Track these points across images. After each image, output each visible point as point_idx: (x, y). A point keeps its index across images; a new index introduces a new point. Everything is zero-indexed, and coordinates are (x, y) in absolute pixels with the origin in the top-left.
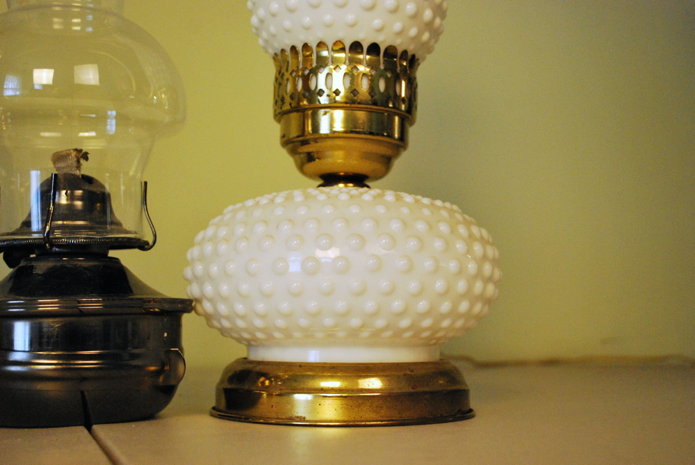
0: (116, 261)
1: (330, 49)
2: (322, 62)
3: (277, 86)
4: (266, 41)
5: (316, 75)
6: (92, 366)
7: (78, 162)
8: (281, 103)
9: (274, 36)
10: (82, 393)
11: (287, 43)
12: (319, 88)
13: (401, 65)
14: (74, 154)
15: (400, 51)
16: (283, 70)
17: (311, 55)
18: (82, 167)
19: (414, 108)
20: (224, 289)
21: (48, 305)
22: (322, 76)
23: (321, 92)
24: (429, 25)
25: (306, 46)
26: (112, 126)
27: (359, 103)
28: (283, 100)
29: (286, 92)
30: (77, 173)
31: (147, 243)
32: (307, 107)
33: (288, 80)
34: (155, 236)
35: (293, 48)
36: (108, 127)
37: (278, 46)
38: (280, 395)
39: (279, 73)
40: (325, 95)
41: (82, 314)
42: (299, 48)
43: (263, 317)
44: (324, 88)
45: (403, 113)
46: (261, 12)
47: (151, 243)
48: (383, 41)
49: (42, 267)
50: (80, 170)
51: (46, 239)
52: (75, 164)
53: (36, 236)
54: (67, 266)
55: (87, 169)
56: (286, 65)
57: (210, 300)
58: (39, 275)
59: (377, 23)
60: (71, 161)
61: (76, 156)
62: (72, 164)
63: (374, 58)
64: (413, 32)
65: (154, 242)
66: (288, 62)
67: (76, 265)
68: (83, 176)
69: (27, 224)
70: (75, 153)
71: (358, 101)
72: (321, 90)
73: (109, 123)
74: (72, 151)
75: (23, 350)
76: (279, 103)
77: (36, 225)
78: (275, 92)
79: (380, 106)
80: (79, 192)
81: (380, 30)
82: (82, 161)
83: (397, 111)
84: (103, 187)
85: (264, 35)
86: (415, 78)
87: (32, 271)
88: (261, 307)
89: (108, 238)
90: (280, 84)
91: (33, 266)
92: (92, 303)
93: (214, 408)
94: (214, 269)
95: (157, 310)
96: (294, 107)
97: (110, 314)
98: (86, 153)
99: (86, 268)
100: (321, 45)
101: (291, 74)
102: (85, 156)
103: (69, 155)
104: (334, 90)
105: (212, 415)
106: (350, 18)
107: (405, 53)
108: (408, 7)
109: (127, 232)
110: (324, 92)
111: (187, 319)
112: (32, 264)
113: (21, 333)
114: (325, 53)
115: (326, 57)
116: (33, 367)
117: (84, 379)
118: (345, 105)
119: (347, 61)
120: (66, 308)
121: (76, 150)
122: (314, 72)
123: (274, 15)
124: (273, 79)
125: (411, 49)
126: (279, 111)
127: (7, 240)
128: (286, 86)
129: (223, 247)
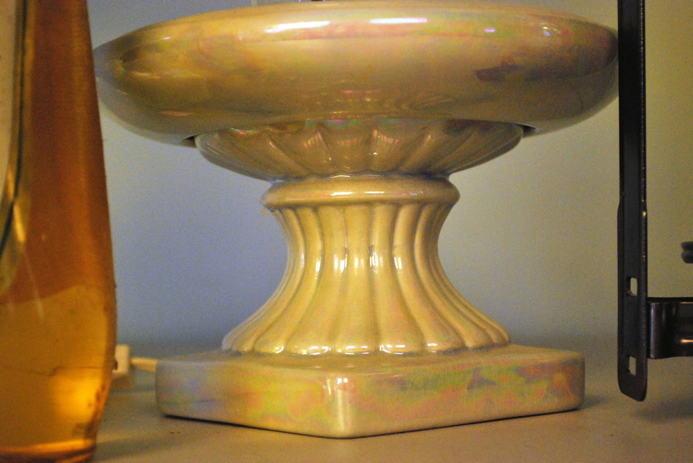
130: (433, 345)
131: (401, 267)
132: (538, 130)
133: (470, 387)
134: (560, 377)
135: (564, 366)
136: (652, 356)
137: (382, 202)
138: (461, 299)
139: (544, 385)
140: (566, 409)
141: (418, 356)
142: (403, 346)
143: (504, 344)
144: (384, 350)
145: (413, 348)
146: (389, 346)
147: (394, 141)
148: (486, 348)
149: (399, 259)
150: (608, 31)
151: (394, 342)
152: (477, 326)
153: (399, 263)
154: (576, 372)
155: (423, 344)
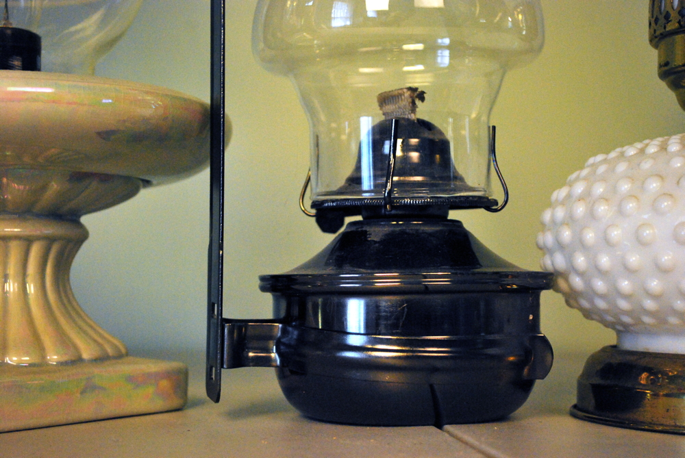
0: (457, 224)
6: (442, 355)
7: (413, 103)
10: (431, 386)
14: (407, 94)
18: (417, 109)
20: (605, 261)
21: (387, 279)
26: (444, 58)
29: (673, 8)
30: (413, 117)
31: (496, 203)
34: (507, 193)
36: (439, 60)
38: (667, 395)
41: (427, 290)
43: (655, 297)
47: (501, 203)
49: (377, 233)
50: (415, 113)
51: (387, 199)
52: (409, 107)
53: (366, 195)
54: (408, 231)
55: (423, 112)
57: (581, 274)
58: (375, 242)
60: (404, 103)
61: (411, 97)
62: (405, 106)
65: (506, 202)
67: (418, 230)
68: (418, 120)
69: (355, 180)
70: (409, 93)
73: (439, 55)
74: (405, 90)
75: (358, 332)
77: (367, 182)
80: (414, 141)
82: (418, 102)
84: (441, 133)
87: (366, 237)
88: (655, 285)
89: (456, 197)
91: (366, 231)
92: (439, 278)
93: (575, 406)
94: (590, 236)
95: (515, 286)
97: (459, 292)
98: (423, 93)
99: (430, 234)
102: (421, 96)
103: (401, 95)
105: (574, 416)
109: (473, 189)
111: (546, 297)
112: (364, 229)
113: (355, 312)
116: (370, 353)
117: (435, 370)
120: (410, 283)
121: (410, 89)
126: (658, 32)
127: (337, 200)
129: (602, 209)
130: (53, 358)
131: (32, 291)
132: (154, 182)
133: (83, 392)
134: (165, 383)
135: (167, 375)
136: (225, 366)
137: (16, 237)
138: (86, 319)
139: (151, 390)
140: (170, 409)
141: (39, 367)
142: (28, 358)
143: (119, 356)
144: (9, 362)
145: (36, 360)
146: (15, 359)
147: (25, 188)
148: (102, 359)
149: (32, 286)
150: (202, 105)
151: (18, 355)
152: (95, 341)
153: (31, 289)
154: (180, 380)
155: (44, 357)
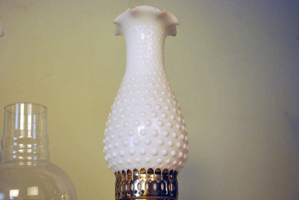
1: (139, 172)
2: (136, 178)
3: (116, 187)
4: (112, 167)
5: (134, 184)
8: (119, 195)
9: (115, 166)
11: (121, 169)
12: (135, 189)
13: (170, 177)
15: (169, 170)
16: (119, 181)
17: (131, 175)
19: (177, 194)
22: (136, 184)
23: (136, 192)
24: (182, 159)
25: (129, 171)
27: (153, 196)
28: (119, 194)
29: (121, 191)
32: (130, 198)
33: (121, 185)
35: (123, 171)
37: (117, 170)
39: (118, 181)
40: (138, 193)
42: (126, 171)
44: (137, 190)
45: (172, 198)
46: (109, 156)
48: (162, 167)
56: (120, 178)
59: (159, 160)
63: (158, 175)
64: (175, 162)
66: (121, 177)
71: (152, 195)
72: (136, 190)
76: (118, 195)
78: (116, 189)
79: (162, 196)
81: (160, 163)
83: (169, 197)
85: (111, 164)
86: (177, 181)
90: (118, 187)
96: (124, 198)
100: (135, 170)
101: (122, 183)
104: (141, 190)
106: (147, 159)
107: (172, 171)
108: (172, 152)
110: (137, 191)
114: (137, 174)
115: (137, 176)
118: (146, 197)
119: (147, 177)
122: (132, 182)
123: (114, 158)
124: (115, 183)
125: (174, 169)
126: (117, 198)
128: (121, 188)
